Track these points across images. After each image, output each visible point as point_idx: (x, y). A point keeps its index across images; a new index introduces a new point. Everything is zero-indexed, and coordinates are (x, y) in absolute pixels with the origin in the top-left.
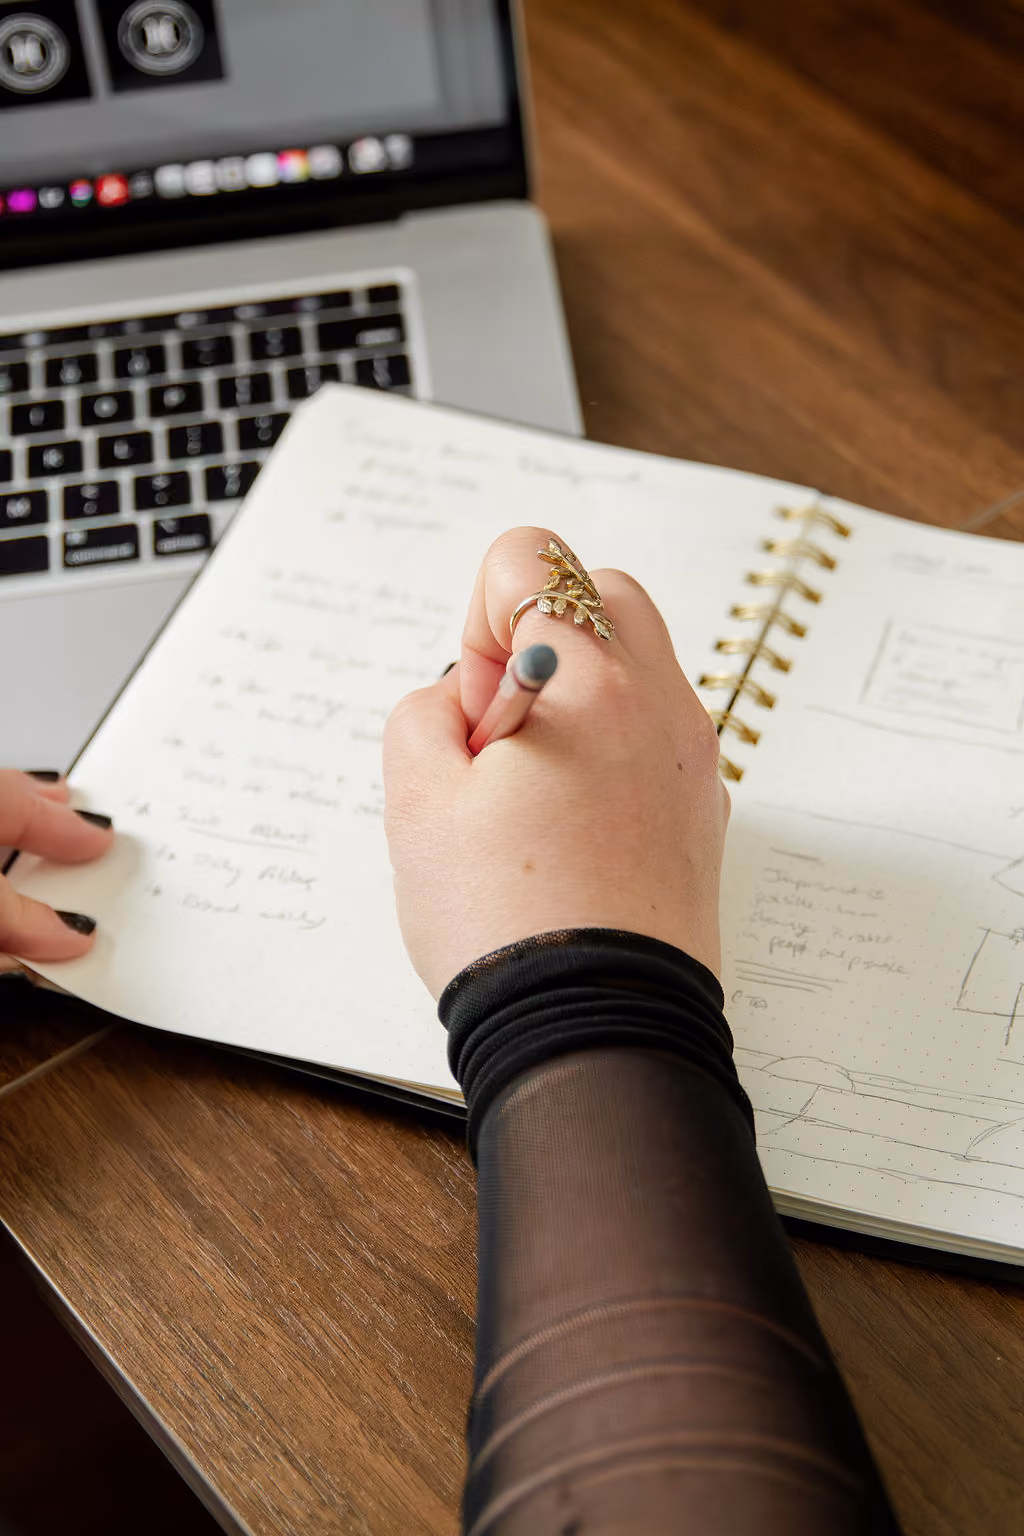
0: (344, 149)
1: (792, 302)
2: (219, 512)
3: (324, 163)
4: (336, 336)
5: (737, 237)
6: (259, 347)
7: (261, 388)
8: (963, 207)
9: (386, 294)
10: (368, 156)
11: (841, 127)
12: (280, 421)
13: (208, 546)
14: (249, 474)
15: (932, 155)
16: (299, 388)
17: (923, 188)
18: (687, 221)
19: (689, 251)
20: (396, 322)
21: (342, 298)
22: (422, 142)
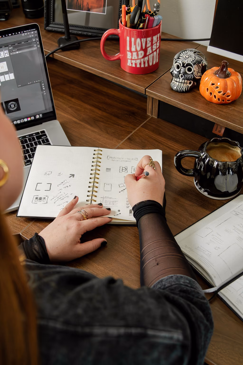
0: (35, 116)
1: (89, 127)
2: (31, 159)
3: (33, 118)
4: (38, 138)
5: (80, 120)
6: (30, 140)
7: (32, 145)
8: (105, 114)
9: (43, 132)
10: (38, 117)
11: (89, 107)
12: (35, 148)
13: (31, 163)
14: (33, 155)
15: (99, 109)
16: (36, 144)
17: (100, 112)
18: (74, 119)
19: (76, 122)
20: (45, 135)
21: (38, 133)
22: (43, 114)
